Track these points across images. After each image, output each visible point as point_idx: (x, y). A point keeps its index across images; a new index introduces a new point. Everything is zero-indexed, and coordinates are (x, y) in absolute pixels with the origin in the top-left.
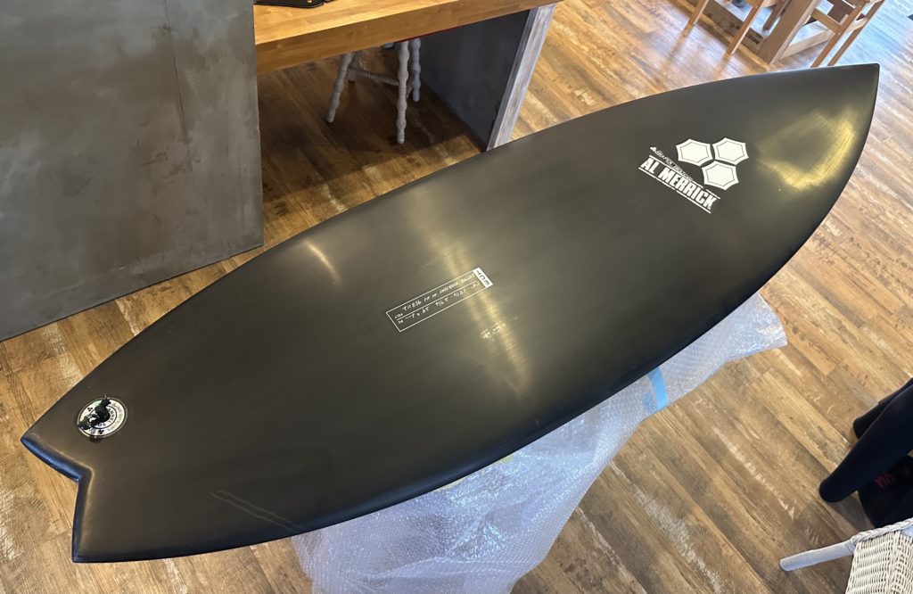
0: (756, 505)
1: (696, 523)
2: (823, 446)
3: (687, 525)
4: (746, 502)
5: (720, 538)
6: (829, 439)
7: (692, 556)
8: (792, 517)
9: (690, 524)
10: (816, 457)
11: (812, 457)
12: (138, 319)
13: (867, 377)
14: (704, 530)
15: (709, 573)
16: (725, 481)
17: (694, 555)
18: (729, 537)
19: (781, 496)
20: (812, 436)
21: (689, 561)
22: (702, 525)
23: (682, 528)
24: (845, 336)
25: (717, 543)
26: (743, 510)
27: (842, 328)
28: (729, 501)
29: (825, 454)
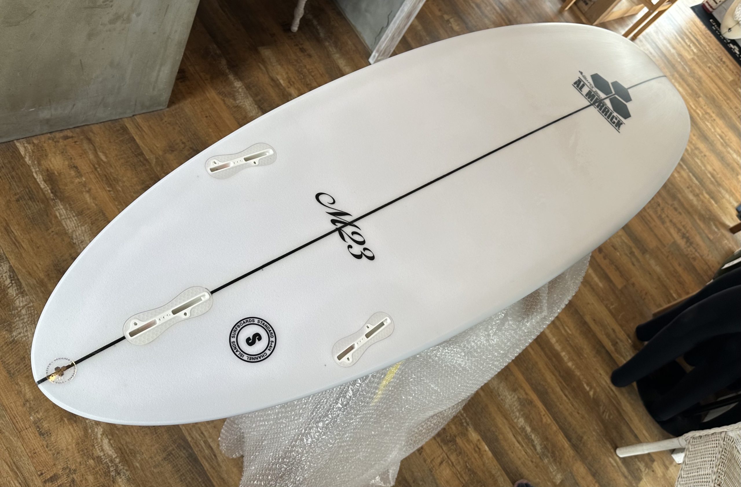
0: (568, 385)
1: (525, 396)
2: (615, 344)
3: (519, 398)
4: (561, 382)
5: (542, 410)
6: (619, 339)
7: (521, 422)
8: (592, 396)
9: (521, 397)
10: (610, 352)
11: (607, 352)
12: (39, 164)
13: (646, 294)
14: (531, 402)
15: (533, 436)
16: (547, 365)
17: (523, 421)
18: (548, 410)
19: (585, 380)
20: (608, 336)
21: (520, 426)
22: (529, 398)
23: (515, 399)
24: (634, 260)
25: (539, 414)
26: (558, 389)
27: (632, 253)
28: (549, 381)
29: (616, 350)
